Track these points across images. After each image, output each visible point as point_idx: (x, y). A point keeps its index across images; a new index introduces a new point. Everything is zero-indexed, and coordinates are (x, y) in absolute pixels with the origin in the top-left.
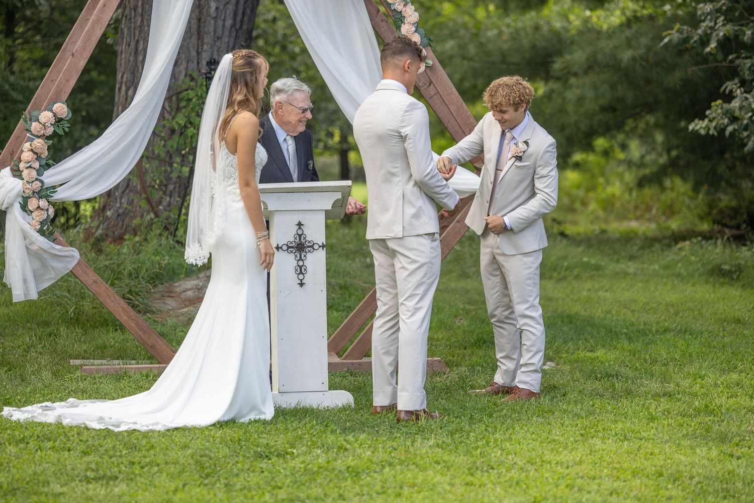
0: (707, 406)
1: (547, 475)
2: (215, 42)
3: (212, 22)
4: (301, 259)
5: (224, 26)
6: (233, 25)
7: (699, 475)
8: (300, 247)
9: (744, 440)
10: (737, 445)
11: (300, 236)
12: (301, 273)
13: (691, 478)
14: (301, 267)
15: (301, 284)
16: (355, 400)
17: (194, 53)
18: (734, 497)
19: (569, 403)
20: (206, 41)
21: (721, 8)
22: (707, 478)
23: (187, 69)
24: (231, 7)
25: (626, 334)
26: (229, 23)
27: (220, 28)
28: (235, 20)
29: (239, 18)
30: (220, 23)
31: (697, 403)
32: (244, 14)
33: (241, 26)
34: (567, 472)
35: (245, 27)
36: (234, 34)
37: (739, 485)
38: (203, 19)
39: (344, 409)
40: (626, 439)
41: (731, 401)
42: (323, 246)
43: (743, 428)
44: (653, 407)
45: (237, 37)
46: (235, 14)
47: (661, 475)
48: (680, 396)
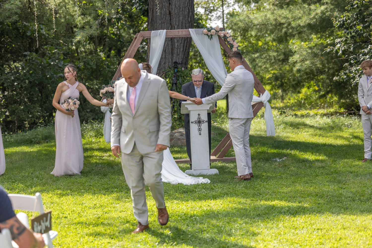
0: (335, 171)
1: (278, 197)
2: (177, 56)
3: (176, 49)
4: (200, 126)
5: (180, 51)
6: (183, 50)
7: (330, 195)
8: (199, 122)
9: (346, 182)
10: (344, 184)
11: (199, 118)
12: (200, 130)
13: (327, 196)
14: (200, 129)
15: (200, 134)
16: (219, 172)
17: (170, 60)
18: (341, 202)
19: (290, 171)
20: (174, 56)
21: (343, 40)
22: (333, 196)
23: (168, 65)
24: (182, 45)
25: (311, 147)
26: (182, 49)
27: (179, 51)
28: (183, 49)
29: (185, 48)
30: (179, 50)
31: (332, 170)
32: (186, 47)
33: (186, 50)
34: (286, 195)
35: (187, 51)
36: (183, 53)
37: (343, 198)
38: (173, 49)
39: (216, 175)
40: (307, 183)
41: (344, 169)
42: (207, 121)
43: (346, 178)
44: (318, 172)
45: (184, 54)
46: (184, 47)
47: (317, 195)
48: (327, 168)
